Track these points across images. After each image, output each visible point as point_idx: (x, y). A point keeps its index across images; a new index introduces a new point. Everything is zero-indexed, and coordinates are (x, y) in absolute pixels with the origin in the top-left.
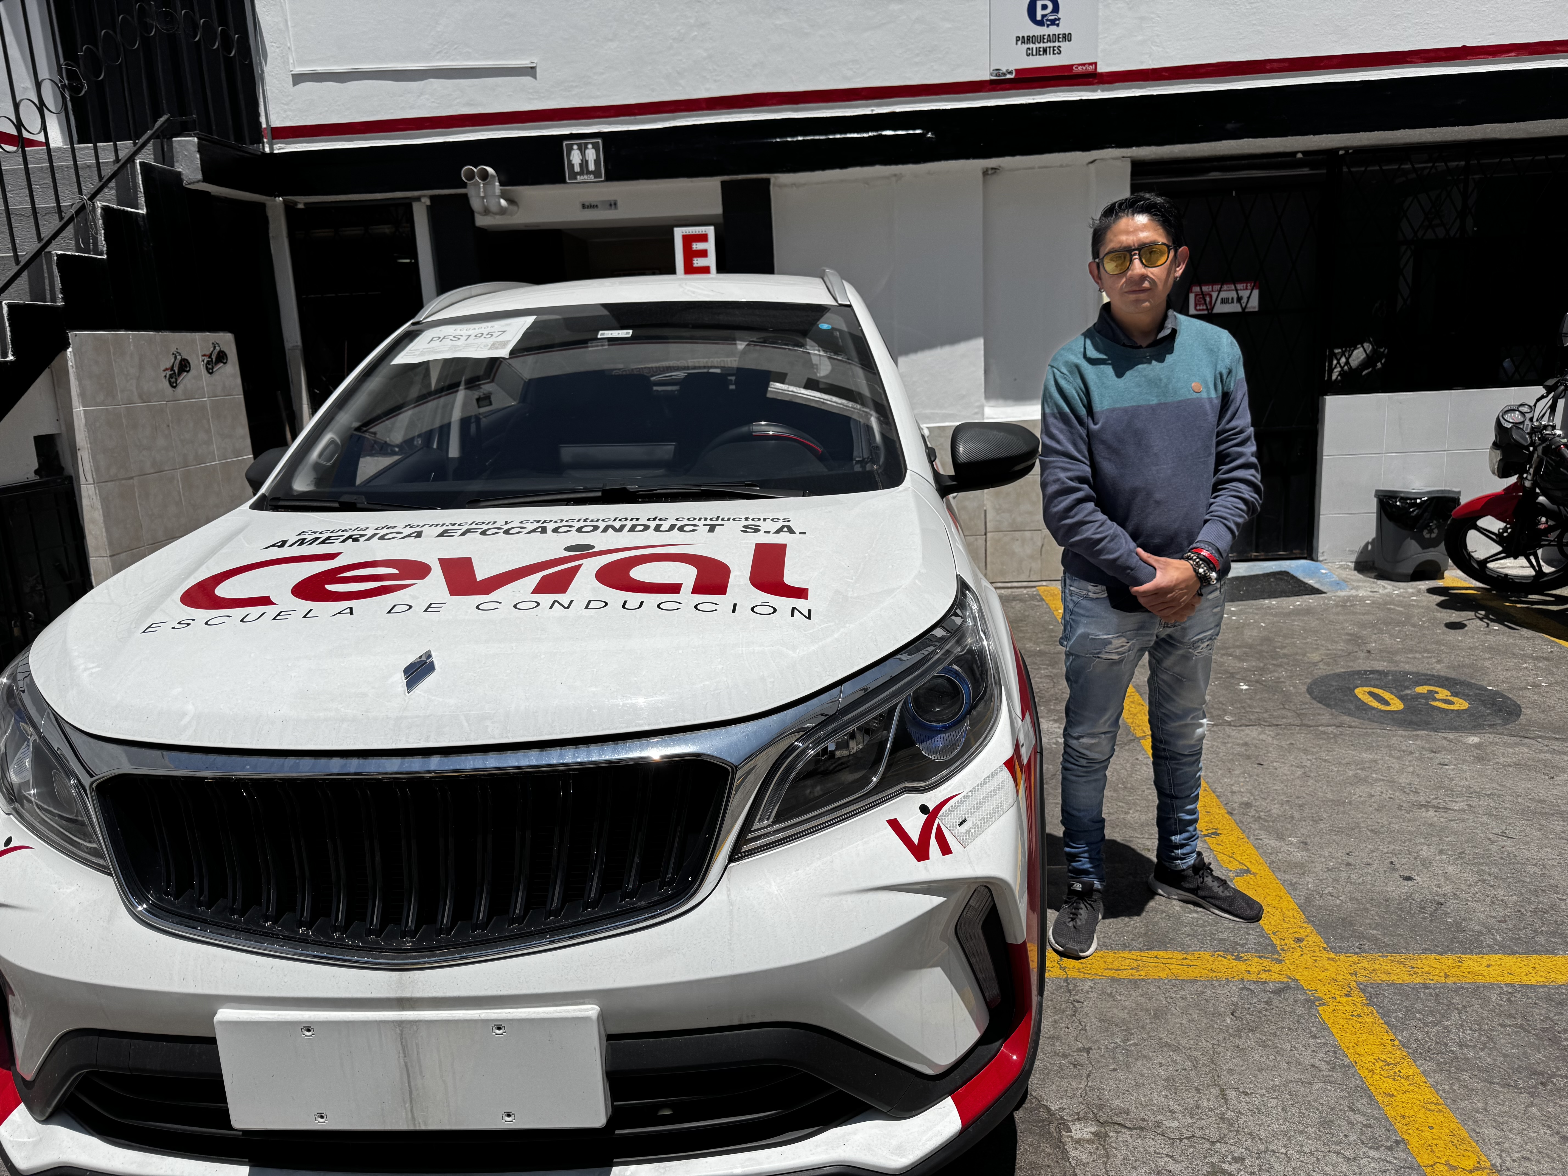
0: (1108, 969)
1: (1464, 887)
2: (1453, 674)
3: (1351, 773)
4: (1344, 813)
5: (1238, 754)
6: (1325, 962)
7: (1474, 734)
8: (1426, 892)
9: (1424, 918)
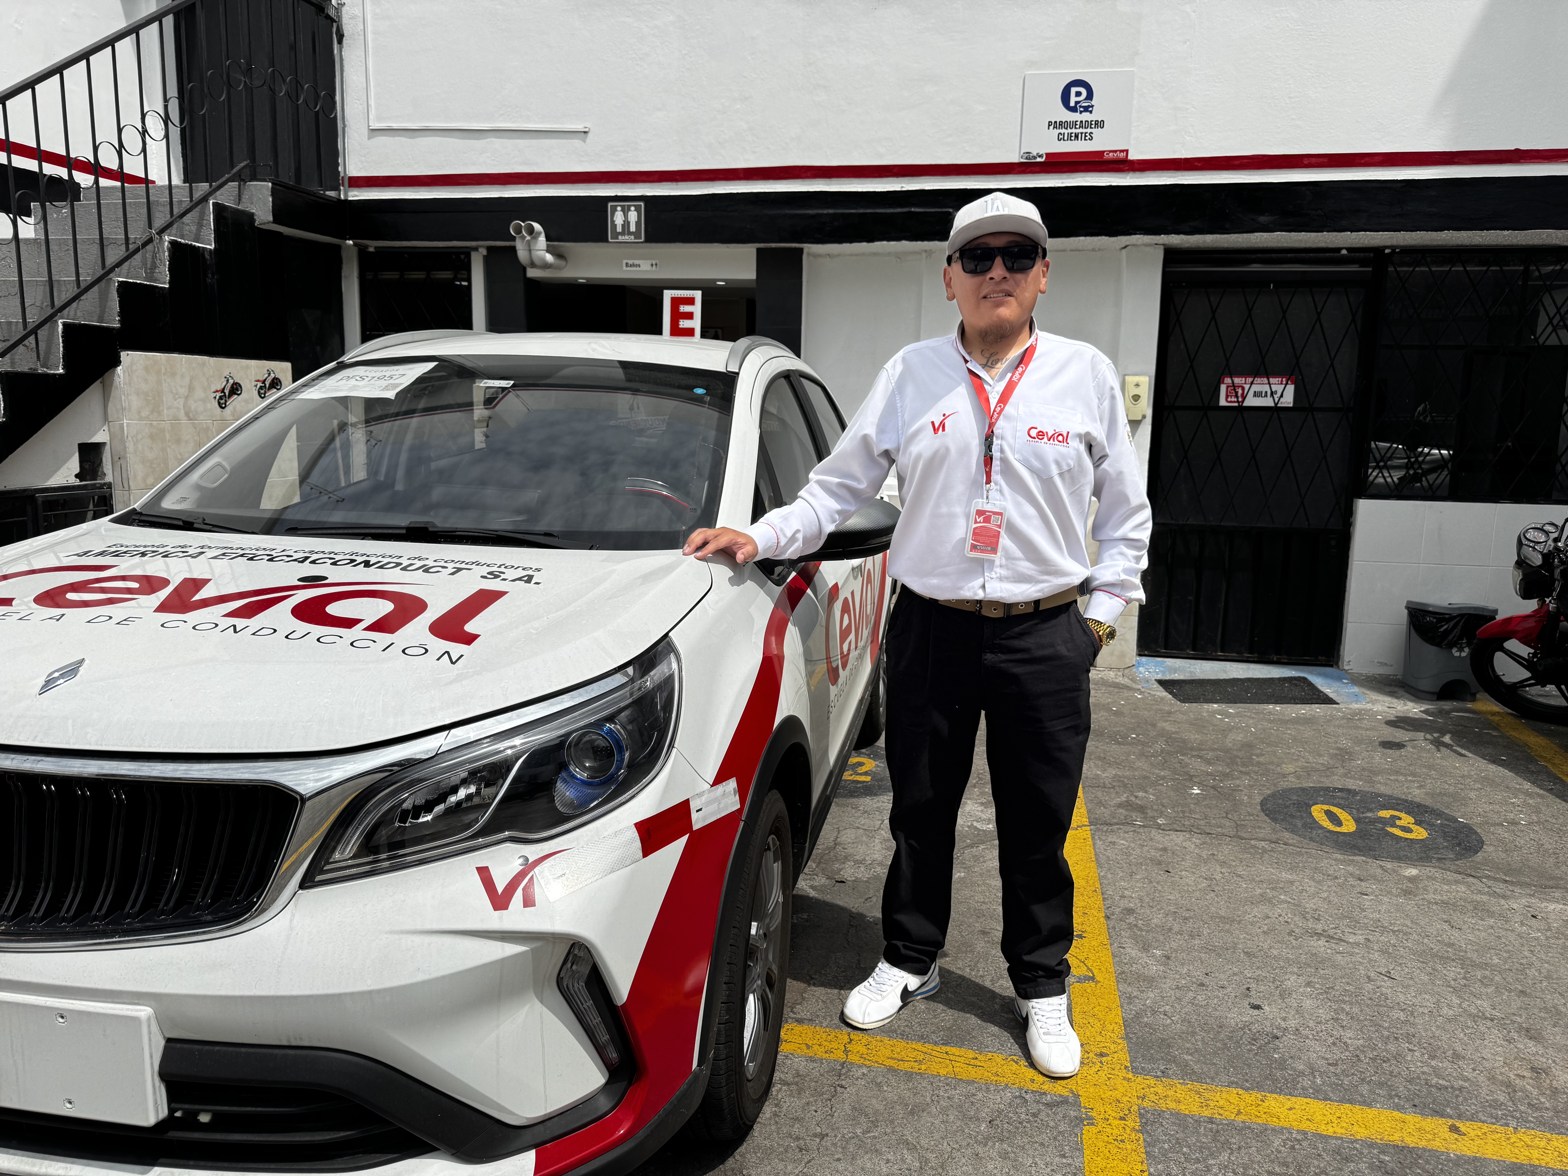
0: (891, 1058)
1: (1311, 1024)
2: (1428, 802)
3: (1259, 891)
4: (1228, 931)
5: (1151, 860)
6: (1119, 1081)
7: (1415, 866)
8: (1268, 1024)
9: (1250, 1050)
